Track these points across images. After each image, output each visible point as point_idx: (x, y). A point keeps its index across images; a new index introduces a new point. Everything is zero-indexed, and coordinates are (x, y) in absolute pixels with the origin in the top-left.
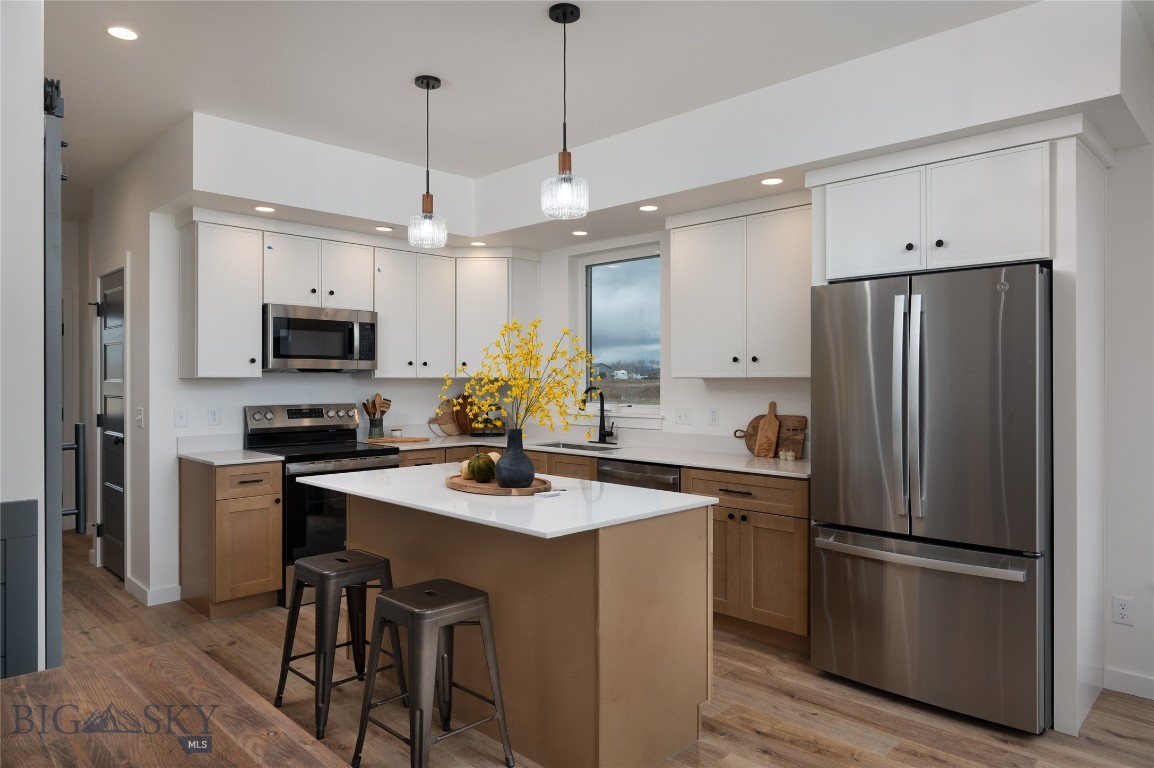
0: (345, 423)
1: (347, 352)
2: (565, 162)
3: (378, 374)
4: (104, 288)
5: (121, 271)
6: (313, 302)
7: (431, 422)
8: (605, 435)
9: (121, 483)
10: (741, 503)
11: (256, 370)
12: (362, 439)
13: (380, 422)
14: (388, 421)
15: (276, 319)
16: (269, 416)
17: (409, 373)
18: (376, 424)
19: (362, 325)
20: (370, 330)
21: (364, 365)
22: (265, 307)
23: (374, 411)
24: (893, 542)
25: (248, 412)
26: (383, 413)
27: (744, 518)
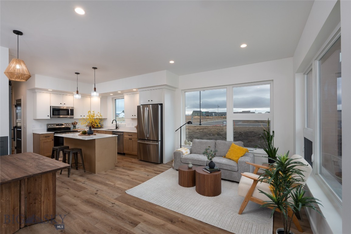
0: (68, 126)
1: (68, 114)
2: (95, 89)
3: (74, 118)
4: (16, 102)
5: (21, 99)
6: (61, 105)
7: (86, 126)
8: (117, 128)
9: (21, 139)
10: (131, 137)
11: (49, 118)
12: (72, 129)
13: (75, 126)
14: (77, 126)
15: (53, 109)
16: (52, 125)
17: (81, 118)
18: (74, 127)
19: (71, 110)
20: (72, 111)
21: (72, 116)
22: (51, 107)
23: (74, 124)
24: (151, 141)
25: (48, 125)
26: (76, 125)
27: (131, 139)
